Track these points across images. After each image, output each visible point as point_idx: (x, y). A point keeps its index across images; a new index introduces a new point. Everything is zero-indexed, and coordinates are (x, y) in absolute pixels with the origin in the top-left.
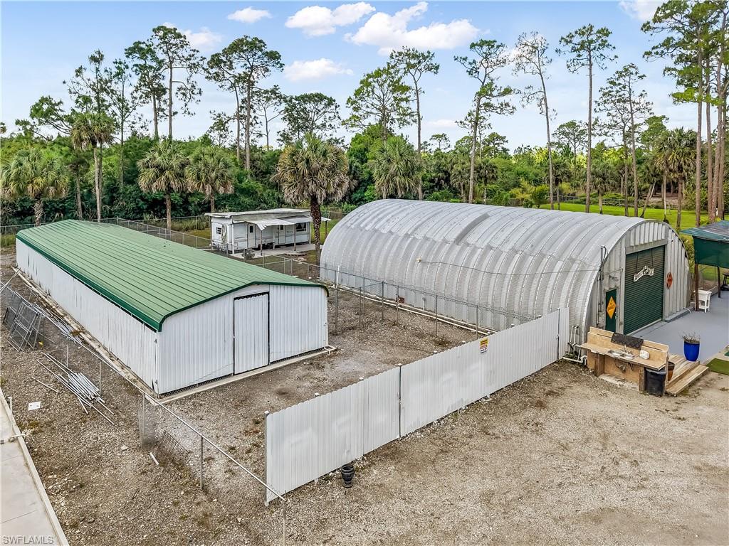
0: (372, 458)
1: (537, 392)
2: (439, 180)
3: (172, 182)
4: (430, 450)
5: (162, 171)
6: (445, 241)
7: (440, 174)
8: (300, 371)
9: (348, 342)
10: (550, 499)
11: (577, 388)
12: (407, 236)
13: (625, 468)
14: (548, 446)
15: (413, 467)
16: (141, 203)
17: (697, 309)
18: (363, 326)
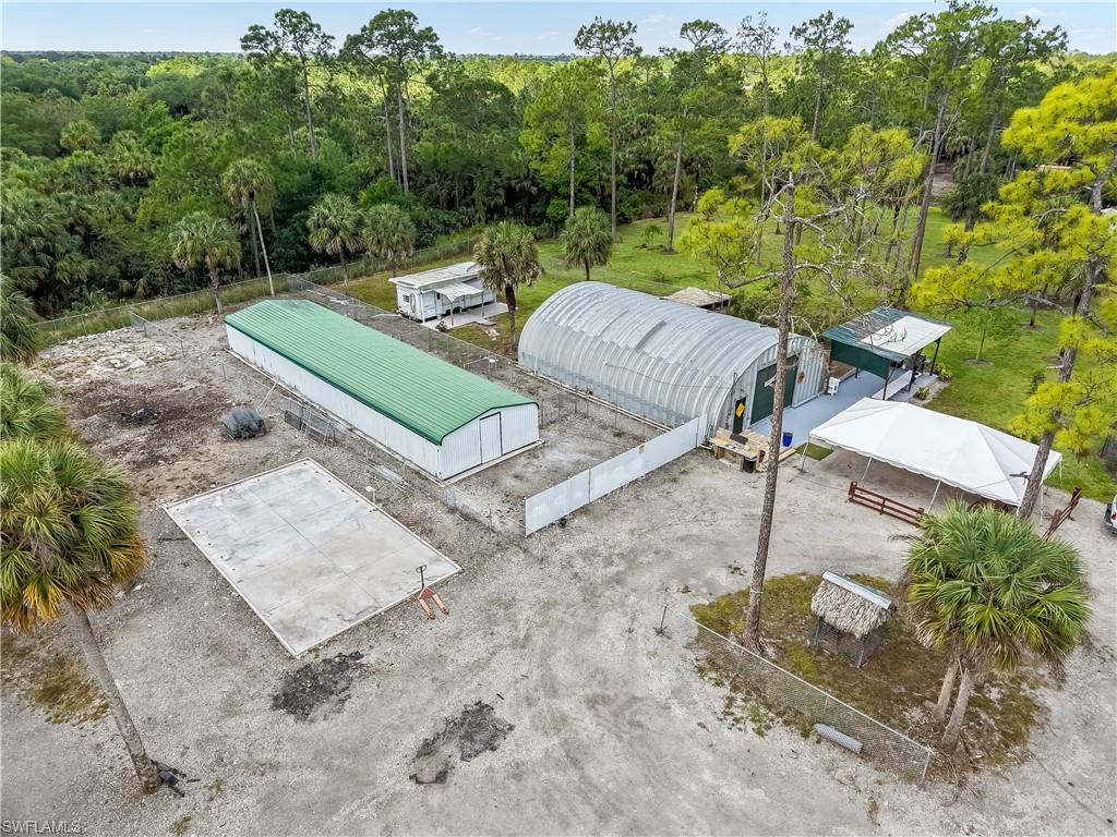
0: (574, 514)
1: (675, 472)
2: (639, 173)
3: (348, 243)
4: (605, 508)
5: (335, 231)
6: (627, 348)
7: (641, 166)
8: (523, 460)
9: (552, 434)
10: (663, 532)
11: (702, 468)
12: (596, 338)
13: (708, 516)
14: (670, 505)
15: (596, 518)
16: (301, 249)
17: (826, 393)
18: (562, 418)
